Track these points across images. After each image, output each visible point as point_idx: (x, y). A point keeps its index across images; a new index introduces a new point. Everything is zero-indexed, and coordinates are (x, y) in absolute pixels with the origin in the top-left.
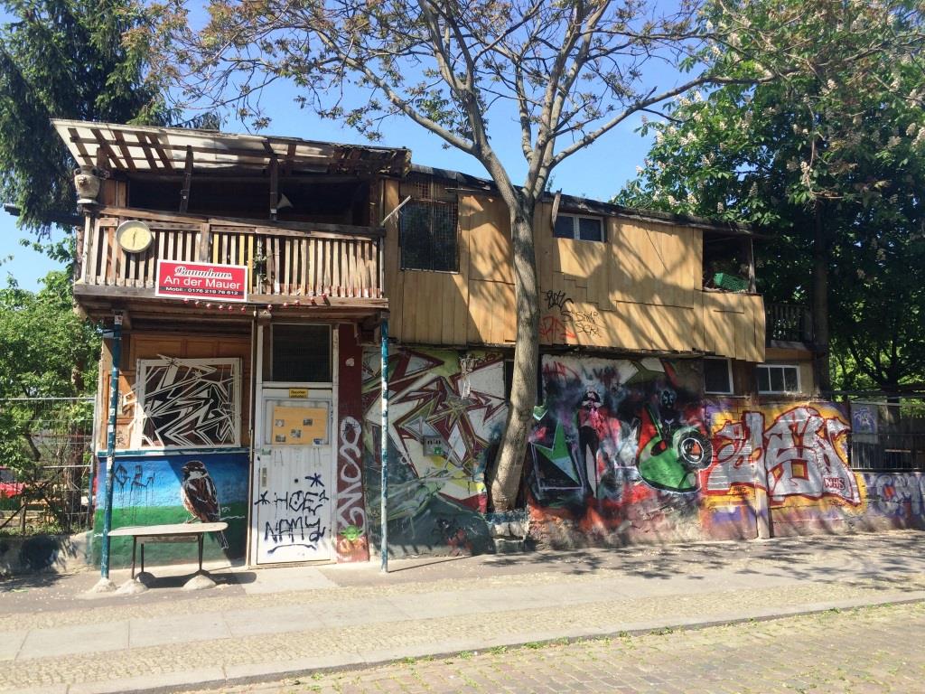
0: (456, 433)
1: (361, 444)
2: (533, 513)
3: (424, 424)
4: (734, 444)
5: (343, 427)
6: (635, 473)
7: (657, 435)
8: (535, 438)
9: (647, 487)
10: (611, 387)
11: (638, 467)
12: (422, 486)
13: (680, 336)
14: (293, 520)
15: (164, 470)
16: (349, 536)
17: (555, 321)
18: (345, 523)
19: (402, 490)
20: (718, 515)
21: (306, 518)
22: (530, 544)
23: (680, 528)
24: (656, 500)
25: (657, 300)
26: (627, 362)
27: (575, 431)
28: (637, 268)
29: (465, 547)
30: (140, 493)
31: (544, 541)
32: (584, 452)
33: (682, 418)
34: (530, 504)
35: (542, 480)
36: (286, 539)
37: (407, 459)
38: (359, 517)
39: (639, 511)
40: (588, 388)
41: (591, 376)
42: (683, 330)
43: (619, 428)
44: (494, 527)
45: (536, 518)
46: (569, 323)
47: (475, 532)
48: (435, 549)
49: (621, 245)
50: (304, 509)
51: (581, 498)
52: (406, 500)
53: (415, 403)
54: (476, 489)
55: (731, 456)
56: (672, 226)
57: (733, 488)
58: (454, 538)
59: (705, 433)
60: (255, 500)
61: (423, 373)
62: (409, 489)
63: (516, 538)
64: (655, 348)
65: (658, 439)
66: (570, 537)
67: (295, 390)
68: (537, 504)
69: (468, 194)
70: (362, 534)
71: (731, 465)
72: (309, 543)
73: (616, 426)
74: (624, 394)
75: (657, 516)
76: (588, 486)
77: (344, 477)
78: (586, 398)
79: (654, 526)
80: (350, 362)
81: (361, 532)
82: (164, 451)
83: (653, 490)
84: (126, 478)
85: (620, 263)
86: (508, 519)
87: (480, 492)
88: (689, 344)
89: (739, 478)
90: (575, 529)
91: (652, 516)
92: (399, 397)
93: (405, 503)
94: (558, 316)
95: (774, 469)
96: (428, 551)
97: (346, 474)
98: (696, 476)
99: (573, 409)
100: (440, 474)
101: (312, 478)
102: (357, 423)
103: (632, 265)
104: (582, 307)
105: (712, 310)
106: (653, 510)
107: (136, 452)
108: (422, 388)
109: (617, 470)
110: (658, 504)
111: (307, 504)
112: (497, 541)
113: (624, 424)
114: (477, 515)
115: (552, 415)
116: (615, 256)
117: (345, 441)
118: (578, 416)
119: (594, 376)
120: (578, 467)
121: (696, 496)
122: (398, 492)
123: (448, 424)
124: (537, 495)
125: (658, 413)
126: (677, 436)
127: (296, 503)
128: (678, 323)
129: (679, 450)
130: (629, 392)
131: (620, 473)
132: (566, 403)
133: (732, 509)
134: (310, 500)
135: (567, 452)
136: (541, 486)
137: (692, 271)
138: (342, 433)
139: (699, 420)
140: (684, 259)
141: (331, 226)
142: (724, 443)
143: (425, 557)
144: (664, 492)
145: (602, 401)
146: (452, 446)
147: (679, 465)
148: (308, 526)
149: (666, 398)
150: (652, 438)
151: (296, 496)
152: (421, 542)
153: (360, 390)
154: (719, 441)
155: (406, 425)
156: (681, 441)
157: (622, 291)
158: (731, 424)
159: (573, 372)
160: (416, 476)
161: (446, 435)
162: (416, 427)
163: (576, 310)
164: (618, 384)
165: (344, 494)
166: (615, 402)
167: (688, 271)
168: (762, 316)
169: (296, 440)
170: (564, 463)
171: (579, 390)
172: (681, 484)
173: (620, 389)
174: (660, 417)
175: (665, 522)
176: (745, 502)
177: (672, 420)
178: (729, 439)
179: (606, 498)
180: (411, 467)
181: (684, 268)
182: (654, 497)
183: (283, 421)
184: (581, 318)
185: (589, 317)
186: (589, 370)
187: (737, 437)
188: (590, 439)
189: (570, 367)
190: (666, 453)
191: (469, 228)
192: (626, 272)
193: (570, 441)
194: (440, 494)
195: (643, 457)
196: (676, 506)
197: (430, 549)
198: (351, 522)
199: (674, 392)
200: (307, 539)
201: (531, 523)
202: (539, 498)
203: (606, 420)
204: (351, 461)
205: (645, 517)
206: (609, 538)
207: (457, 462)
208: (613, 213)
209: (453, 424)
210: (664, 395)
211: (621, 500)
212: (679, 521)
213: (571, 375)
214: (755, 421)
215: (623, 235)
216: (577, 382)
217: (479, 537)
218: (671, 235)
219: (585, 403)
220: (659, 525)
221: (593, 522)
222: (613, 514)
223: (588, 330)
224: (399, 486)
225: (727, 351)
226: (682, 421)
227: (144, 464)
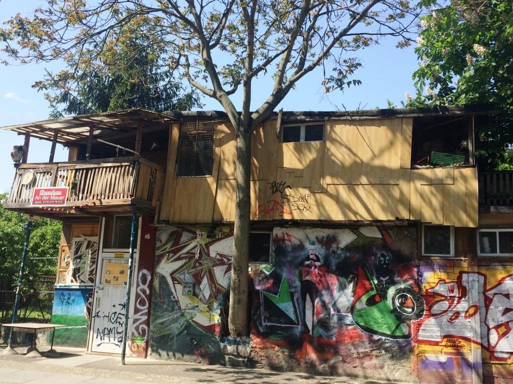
0: (205, 281)
1: (151, 286)
2: (255, 341)
3: (187, 275)
4: (448, 300)
5: (140, 275)
6: (349, 319)
7: (372, 289)
8: (264, 287)
9: (359, 330)
10: (331, 249)
11: (352, 314)
12: (183, 315)
13: (384, 209)
14: (110, 329)
15: (79, 296)
16: (137, 341)
17: (276, 203)
18: (136, 334)
19: (171, 317)
20: (427, 362)
21: (117, 328)
22: (251, 363)
23: (388, 368)
24: (367, 343)
25: (364, 180)
26: (347, 231)
27: (298, 283)
28: (347, 157)
29: (205, 358)
30: (69, 308)
31: (264, 362)
32: (304, 300)
33: (396, 276)
34: (253, 334)
35: (265, 318)
36: (106, 338)
37: (176, 297)
38: (144, 331)
39: (350, 350)
40: (310, 252)
41: (314, 242)
42: (388, 203)
43: (336, 282)
44: (225, 347)
45: (256, 344)
46: (286, 204)
47: (212, 349)
48: (186, 357)
49: (333, 141)
50: (117, 322)
51: (298, 334)
52: (174, 323)
53: (184, 261)
54: (214, 320)
55: (446, 311)
56: (379, 119)
57: (445, 340)
58: (199, 352)
59: (416, 289)
60: (93, 315)
61: (190, 242)
62: (175, 316)
63: (241, 356)
64: (359, 219)
65: (374, 293)
66: (286, 362)
67: (118, 253)
68: (259, 334)
69: (220, 123)
70: (144, 341)
71: (445, 318)
72: (118, 343)
73: (334, 281)
74: (343, 256)
75: (367, 355)
76: (305, 325)
77: (138, 306)
78: (308, 258)
79: (362, 364)
80: (148, 236)
81: (144, 340)
82: (79, 286)
83: (365, 334)
84: (64, 299)
85: (332, 155)
86: (236, 343)
87: (216, 322)
88: (392, 214)
89: (453, 332)
90: (291, 357)
91: (361, 355)
92: (175, 257)
93: (173, 325)
94: (279, 199)
95: (497, 327)
96: (181, 358)
97: (139, 304)
98: (409, 326)
99: (297, 267)
100: (194, 308)
101: (122, 305)
102: (149, 273)
103: (342, 155)
104: (298, 190)
105: (418, 184)
106: (363, 350)
107: (68, 286)
108: (188, 251)
109: (333, 315)
110: (368, 346)
111: (118, 320)
112: (227, 357)
113: (341, 279)
114: (214, 337)
115: (278, 271)
116: (329, 150)
117: (141, 284)
118: (300, 273)
119: (316, 242)
120: (298, 310)
121: (409, 343)
122: (170, 318)
123: (201, 276)
124: (260, 328)
125: (374, 271)
126: (391, 291)
127: (113, 319)
128: (384, 197)
129: (393, 303)
130: (348, 254)
131: (335, 318)
132: (291, 262)
133: (443, 358)
134: (120, 318)
135: (290, 299)
136: (265, 322)
137: (399, 154)
138: (139, 279)
139: (412, 278)
140: (392, 144)
141: (111, 159)
142: (436, 299)
143: (180, 361)
144: (376, 337)
145: (322, 261)
146: (202, 290)
147: (393, 316)
148: (118, 333)
149: (382, 259)
150: (367, 292)
151: (113, 314)
152: (178, 351)
153: (155, 253)
154: (432, 297)
155: (177, 275)
156: (395, 295)
157: (332, 176)
158: (445, 283)
159: (298, 239)
160: (180, 308)
161: (200, 283)
162: (182, 277)
163: (293, 194)
164: (338, 248)
165: (137, 316)
166: (334, 262)
167: (396, 154)
168: (475, 185)
169: (116, 282)
170: (288, 308)
171: (303, 253)
172: (394, 332)
173: (339, 252)
174: (375, 274)
175: (375, 361)
176: (459, 353)
177: (387, 278)
178: (442, 296)
179: (321, 336)
180: (177, 302)
181: (393, 151)
182: (365, 339)
183: (110, 271)
184: (296, 199)
185: (303, 198)
186: (313, 237)
187: (451, 295)
188: (310, 290)
189: (295, 236)
190: (381, 305)
191: (220, 146)
192: (337, 161)
193: (293, 290)
194: (193, 321)
195: (358, 306)
196: (386, 350)
197: (183, 356)
198: (139, 334)
199: (390, 254)
200: (116, 340)
201: (252, 347)
202: (262, 331)
203: (324, 275)
204: (143, 296)
205: (355, 356)
206: (321, 367)
207: (204, 301)
208: (326, 118)
209: (203, 276)
210: (380, 257)
211: (334, 339)
212: (389, 362)
213: (297, 242)
214: (472, 281)
215: (335, 133)
216: (301, 247)
217: (215, 353)
218: (379, 127)
219: (307, 263)
220: (367, 363)
221: (307, 353)
222: (326, 348)
223: (302, 208)
224: (170, 313)
225: (434, 218)
226: (397, 279)
227: (72, 292)
